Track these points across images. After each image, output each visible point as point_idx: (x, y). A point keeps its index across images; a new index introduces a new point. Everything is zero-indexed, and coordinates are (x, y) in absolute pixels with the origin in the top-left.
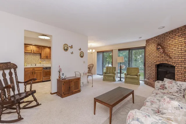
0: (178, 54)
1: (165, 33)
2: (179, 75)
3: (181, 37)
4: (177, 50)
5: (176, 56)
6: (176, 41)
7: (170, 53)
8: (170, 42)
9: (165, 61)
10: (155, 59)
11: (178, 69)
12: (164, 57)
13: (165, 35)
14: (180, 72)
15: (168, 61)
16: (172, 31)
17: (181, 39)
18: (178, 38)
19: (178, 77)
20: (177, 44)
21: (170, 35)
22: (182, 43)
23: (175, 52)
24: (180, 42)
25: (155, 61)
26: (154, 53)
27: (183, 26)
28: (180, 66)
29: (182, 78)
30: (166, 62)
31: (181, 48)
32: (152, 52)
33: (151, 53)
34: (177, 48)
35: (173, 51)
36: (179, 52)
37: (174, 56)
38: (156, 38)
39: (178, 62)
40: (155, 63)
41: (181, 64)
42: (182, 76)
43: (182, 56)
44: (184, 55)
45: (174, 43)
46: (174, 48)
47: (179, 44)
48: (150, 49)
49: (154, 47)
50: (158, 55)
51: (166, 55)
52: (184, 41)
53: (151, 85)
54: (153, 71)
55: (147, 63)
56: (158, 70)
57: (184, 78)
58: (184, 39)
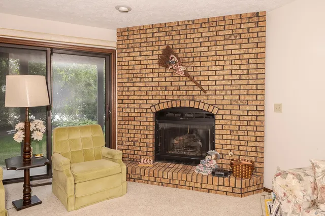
0: (223, 82)
1: (188, 21)
2: (225, 137)
3: (230, 42)
4: (221, 72)
5: (218, 87)
6: (218, 48)
7: (201, 78)
8: (202, 49)
9: (187, 102)
10: (154, 93)
11: (223, 122)
12: (182, 88)
13: (186, 25)
14: (227, 127)
15: (195, 101)
16: (209, 22)
17: (231, 47)
18: (222, 43)
19: (222, 142)
20: (221, 58)
21: (201, 30)
22: (232, 57)
23: (216, 77)
24: (229, 52)
25: (152, 102)
26: (151, 75)
27: (237, 15)
28: (228, 112)
29: (233, 142)
30: (192, 104)
31: (229, 67)
32: (144, 71)
33: (139, 75)
34: (221, 68)
35: (210, 73)
36: (226, 77)
37: (214, 88)
38: (155, 30)
39: (224, 102)
40: (153, 105)
41: (230, 107)
42: (233, 138)
43: (234, 88)
44: (238, 88)
45: (213, 53)
46: (214, 68)
47: (226, 58)
48: (133, 63)
49: (151, 57)
50: (164, 84)
51: (191, 83)
52: (237, 52)
53: (152, 179)
54: (147, 132)
55: (122, 106)
56: (157, 126)
57: (237, 143)
58: (237, 47)
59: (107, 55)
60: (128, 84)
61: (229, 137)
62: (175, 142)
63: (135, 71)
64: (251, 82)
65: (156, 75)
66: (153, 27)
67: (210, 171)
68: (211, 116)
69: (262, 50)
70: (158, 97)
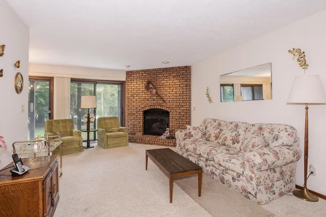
0: (173, 97)
1: (158, 69)
2: (174, 122)
3: (175, 79)
4: (172, 93)
5: (171, 99)
6: (171, 81)
7: (163, 95)
8: (164, 82)
9: (157, 106)
10: (143, 102)
11: (173, 115)
12: (155, 100)
13: (157, 71)
14: (174, 118)
15: (161, 106)
16: (166, 69)
17: (176, 81)
18: (172, 79)
19: (172, 124)
20: (172, 86)
21: (163, 73)
22: (176, 86)
23: (170, 95)
24: (175, 83)
25: (142, 106)
26: (141, 93)
27: (178, 67)
28: (175, 111)
30: (159, 107)
31: (175, 90)
32: (138, 91)
33: (136, 93)
34: (172, 90)
35: (167, 93)
36: (174, 95)
37: (169, 99)
38: (143, 72)
39: (173, 106)
40: (143, 108)
41: (175, 108)
42: (177, 122)
43: (177, 100)
44: (179, 100)
45: (169, 84)
46: (169, 91)
47: (174, 86)
48: (133, 87)
49: (141, 85)
50: (147, 98)
51: (159, 97)
52: (178, 83)
53: (141, 141)
54: (139, 121)
55: (128, 108)
56: (144, 118)
57: (178, 125)
58: (178, 81)
59: (122, 84)
60: (131, 98)
61: (175, 122)
62: (154, 125)
63: (134, 92)
64: (184, 97)
65: (143, 93)
66: (142, 71)
67: (165, 137)
68: (168, 113)
69: (189, 83)
70: (144, 104)
